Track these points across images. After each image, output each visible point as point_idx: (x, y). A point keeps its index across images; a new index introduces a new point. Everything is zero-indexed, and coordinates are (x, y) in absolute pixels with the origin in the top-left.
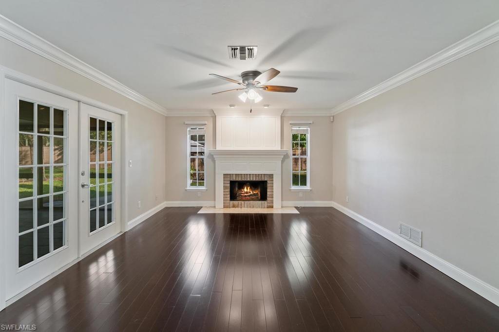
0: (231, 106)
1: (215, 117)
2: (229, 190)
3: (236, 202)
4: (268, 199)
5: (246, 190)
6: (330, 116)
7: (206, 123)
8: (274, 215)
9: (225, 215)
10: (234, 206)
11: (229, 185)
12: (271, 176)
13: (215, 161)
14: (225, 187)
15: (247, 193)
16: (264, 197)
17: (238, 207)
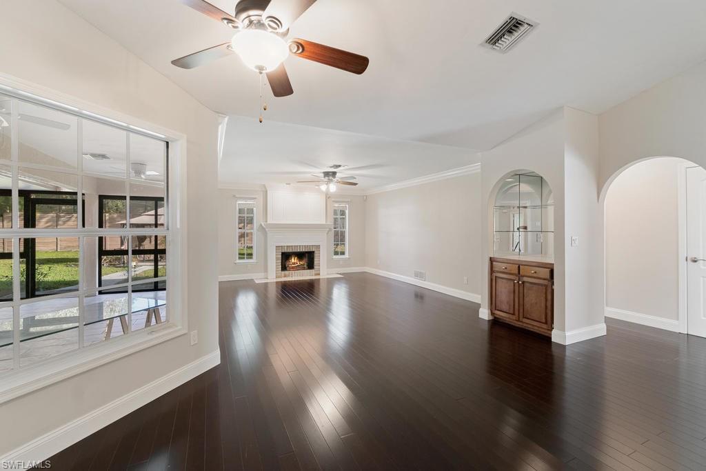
0: (287, 184)
1: (267, 192)
2: (280, 261)
3: (287, 272)
4: (315, 267)
5: (294, 260)
6: (363, 196)
7: (256, 196)
8: (321, 281)
9: (277, 282)
10: (285, 276)
11: (280, 256)
12: (318, 247)
13: (266, 233)
14: (277, 259)
15: (294, 264)
16: (311, 266)
17: (289, 276)
